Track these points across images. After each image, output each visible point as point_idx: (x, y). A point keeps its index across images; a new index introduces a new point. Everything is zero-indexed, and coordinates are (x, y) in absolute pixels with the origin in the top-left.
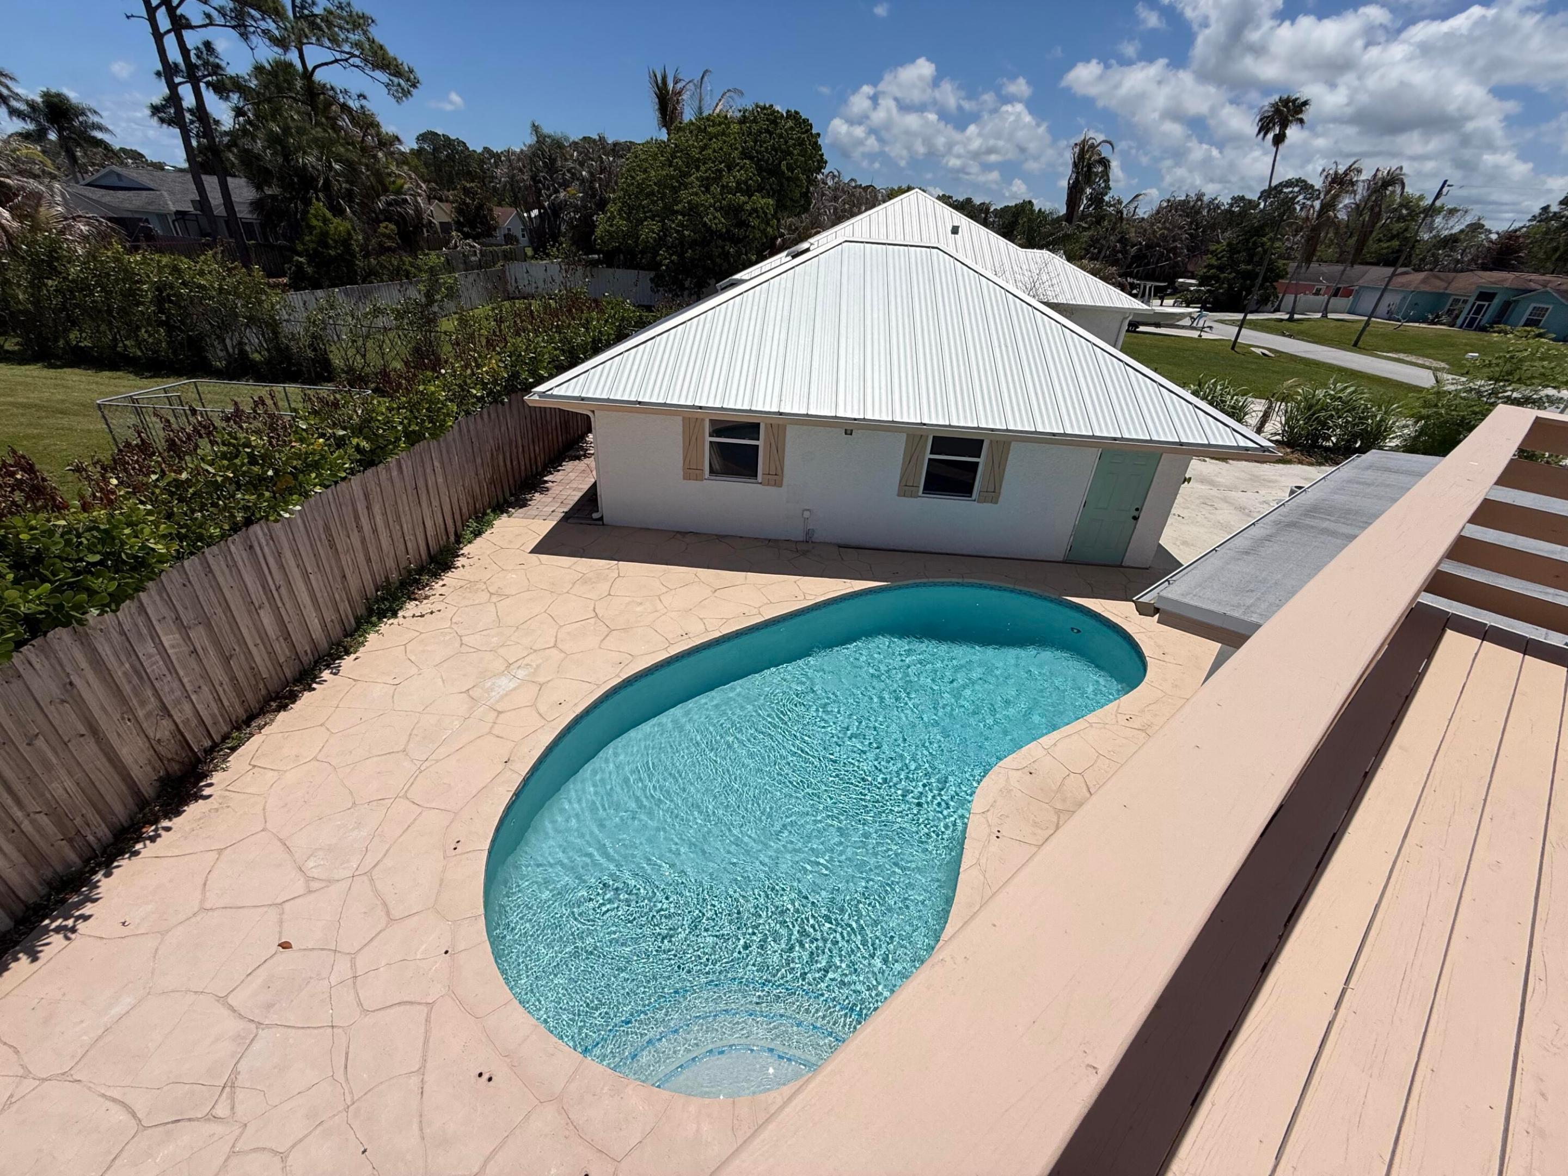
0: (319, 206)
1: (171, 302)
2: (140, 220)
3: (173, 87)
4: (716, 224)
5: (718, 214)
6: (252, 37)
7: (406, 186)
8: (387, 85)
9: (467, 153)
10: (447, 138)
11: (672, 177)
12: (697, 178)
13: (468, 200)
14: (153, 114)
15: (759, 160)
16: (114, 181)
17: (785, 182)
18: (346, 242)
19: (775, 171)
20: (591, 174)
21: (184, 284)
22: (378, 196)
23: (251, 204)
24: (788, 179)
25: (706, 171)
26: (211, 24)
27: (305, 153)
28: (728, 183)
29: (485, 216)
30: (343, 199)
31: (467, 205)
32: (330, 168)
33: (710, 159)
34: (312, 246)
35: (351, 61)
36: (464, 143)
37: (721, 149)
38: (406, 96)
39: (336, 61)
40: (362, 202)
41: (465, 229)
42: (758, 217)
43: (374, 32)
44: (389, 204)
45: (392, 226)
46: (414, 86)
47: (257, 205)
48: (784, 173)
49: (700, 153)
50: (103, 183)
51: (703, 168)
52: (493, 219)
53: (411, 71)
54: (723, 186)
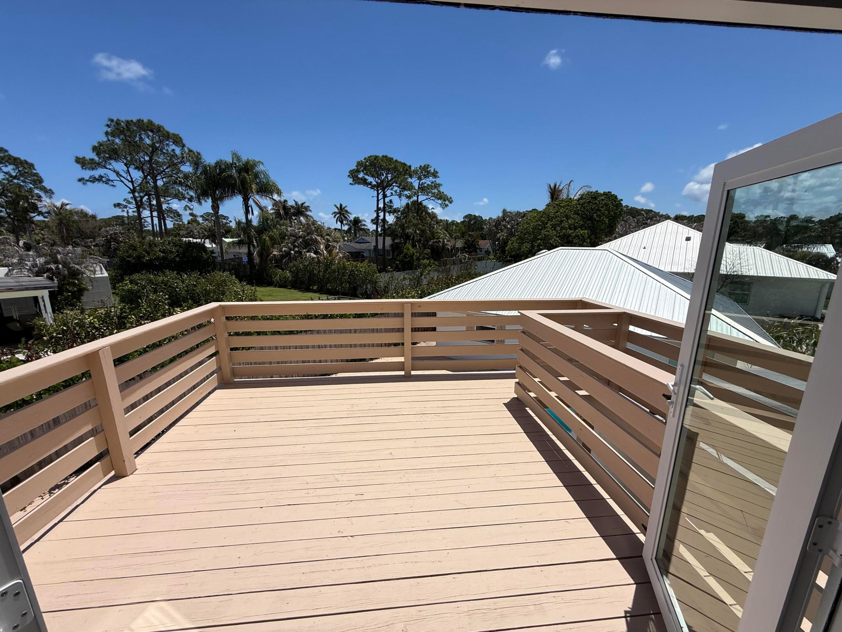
0: (409, 245)
1: (352, 276)
2: (362, 252)
3: (378, 214)
4: (555, 243)
5: (558, 239)
6: (402, 197)
7: (441, 236)
8: (440, 204)
9: (482, 221)
10: (475, 216)
11: (540, 225)
12: (551, 225)
13: (469, 239)
14: (372, 222)
15: (582, 215)
16: (362, 241)
17: (596, 223)
18: (412, 256)
19: (591, 219)
20: (512, 226)
21: (357, 270)
22: (430, 240)
23: (390, 245)
24: (598, 221)
25: (556, 221)
26: (392, 195)
27: (409, 229)
28: (564, 225)
29: (475, 244)
30: (417, 242)
31: (469, 241)
32: (416, 232)
33: (559, 216)
34: (402, 258)
35: (431, 198)
36: (481, 217)
37: (565, 212)
38: (446, 207)
39: (427, 199)
40: (424, 243)
41: (466, 250)
42: (579, 239)
43: (442, 189)
44: (434, 243)
45: (429, 250)
46: (451, 203)
47: (392, 246)
48: (595, 219)
49: (554, 215)
50: (359, 242)
51: (554, 220)
52: (478, 245)
53: (451, 198)
54: (562, 227)
